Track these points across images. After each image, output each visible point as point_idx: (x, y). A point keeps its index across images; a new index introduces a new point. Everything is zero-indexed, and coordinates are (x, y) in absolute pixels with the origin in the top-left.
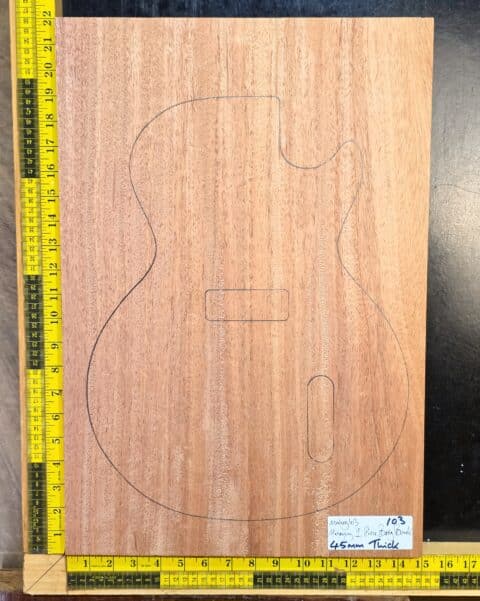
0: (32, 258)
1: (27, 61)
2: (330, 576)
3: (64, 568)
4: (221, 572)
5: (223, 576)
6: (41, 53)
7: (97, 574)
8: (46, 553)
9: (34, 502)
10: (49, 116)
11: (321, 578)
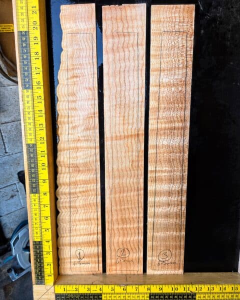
0: (30, 134)
1: (23, 20)
2: (188, 295)
3: (53, 291)
4: (133, 293)
5: (134, 295)
6: (31, 16)
7: (71, 294)
8: (44, 284)
9: (37, 261)
10: (37, 53)
11: (183, 296)
